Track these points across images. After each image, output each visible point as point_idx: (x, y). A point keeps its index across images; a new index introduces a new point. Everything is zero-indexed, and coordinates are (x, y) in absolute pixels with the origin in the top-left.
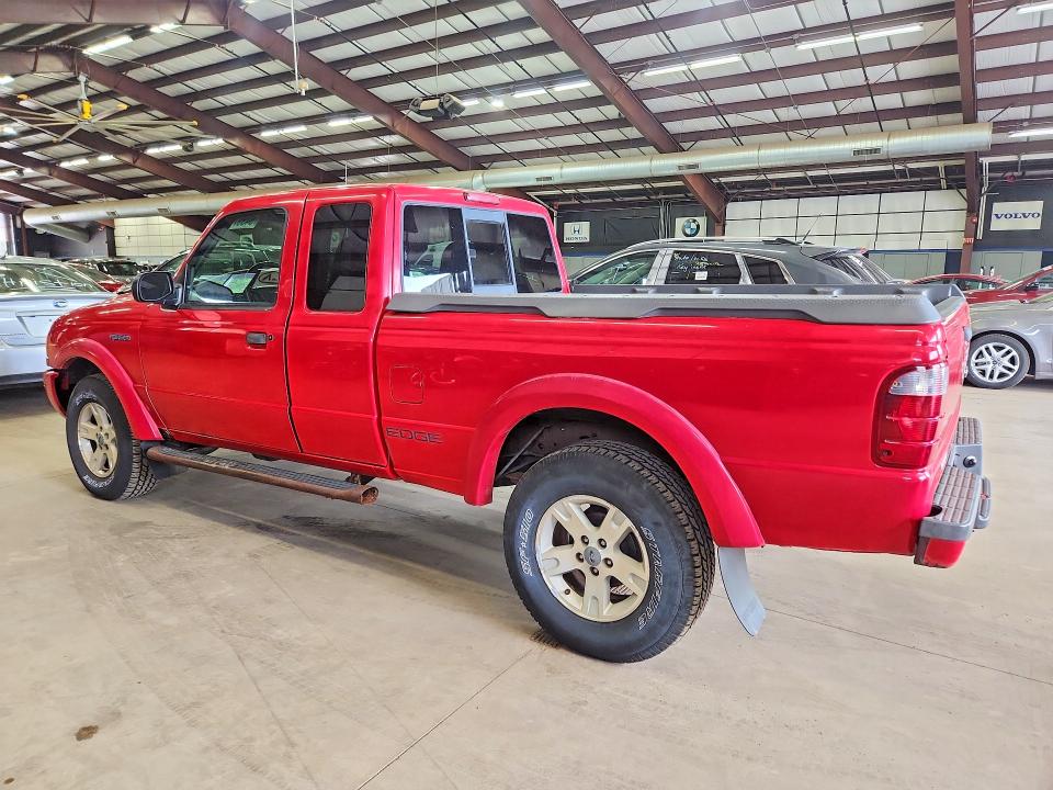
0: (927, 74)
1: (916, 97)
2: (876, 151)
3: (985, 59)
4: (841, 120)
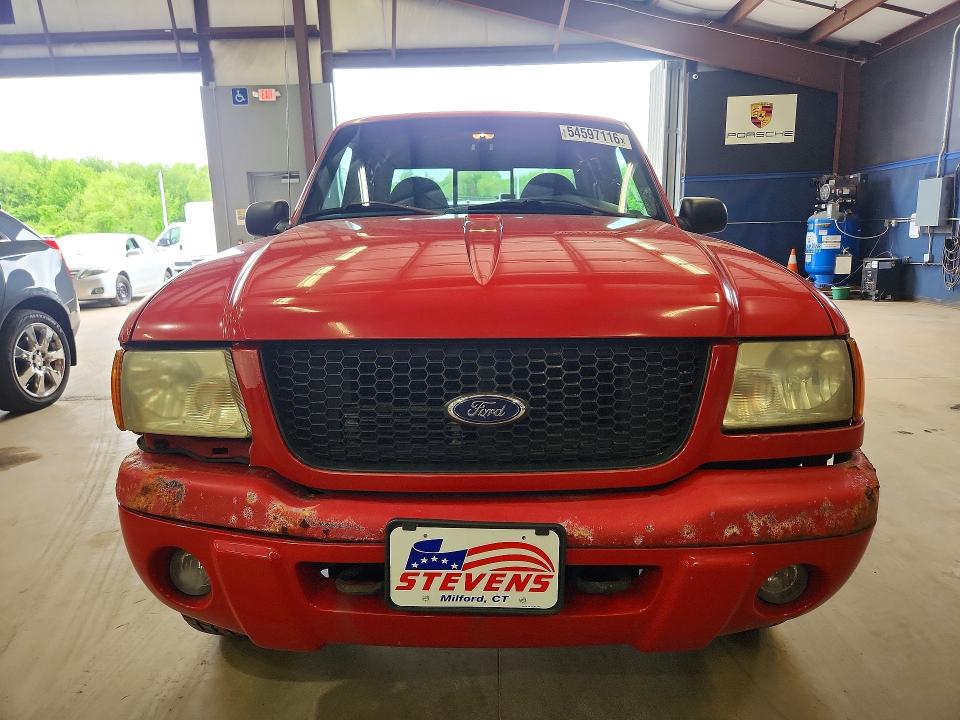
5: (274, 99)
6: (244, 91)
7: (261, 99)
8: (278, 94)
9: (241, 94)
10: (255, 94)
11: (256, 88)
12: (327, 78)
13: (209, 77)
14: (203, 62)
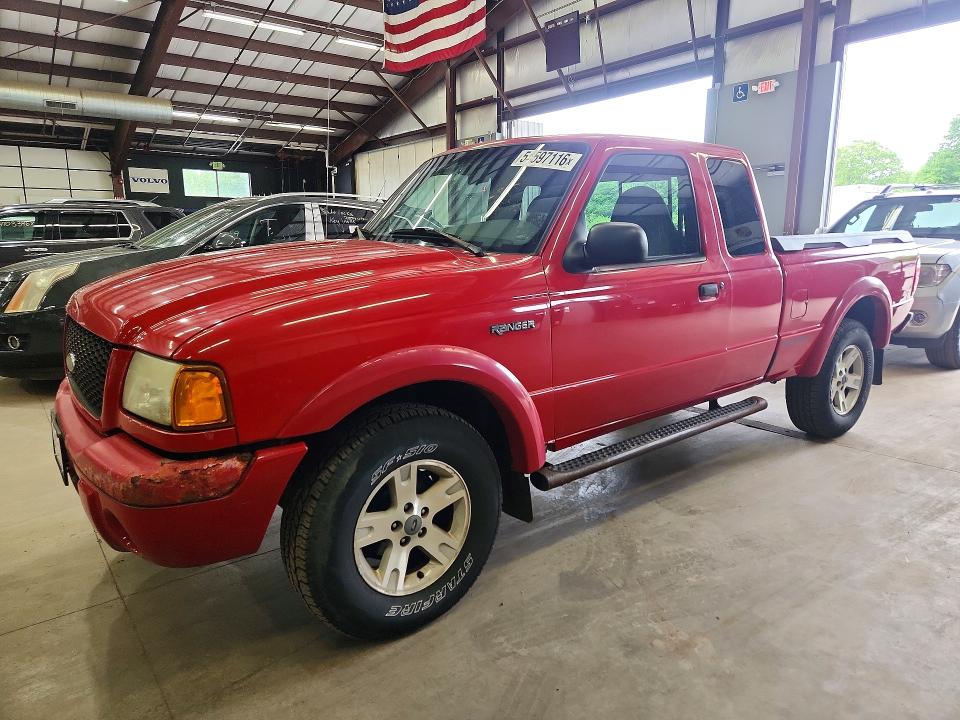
0: (105, 42)
1: (85, 59)
2: (73, 106)
3: (178, 46)
4: (52, 69)
5: (773, 89)
6: (745, 88)
7: (759, 92)
8: (777, 84)
9: (743, 90)
10: (754, 88)
11: (756, 82)
12: (837, 54)
13: (719, 78)
14: (716, 67)
